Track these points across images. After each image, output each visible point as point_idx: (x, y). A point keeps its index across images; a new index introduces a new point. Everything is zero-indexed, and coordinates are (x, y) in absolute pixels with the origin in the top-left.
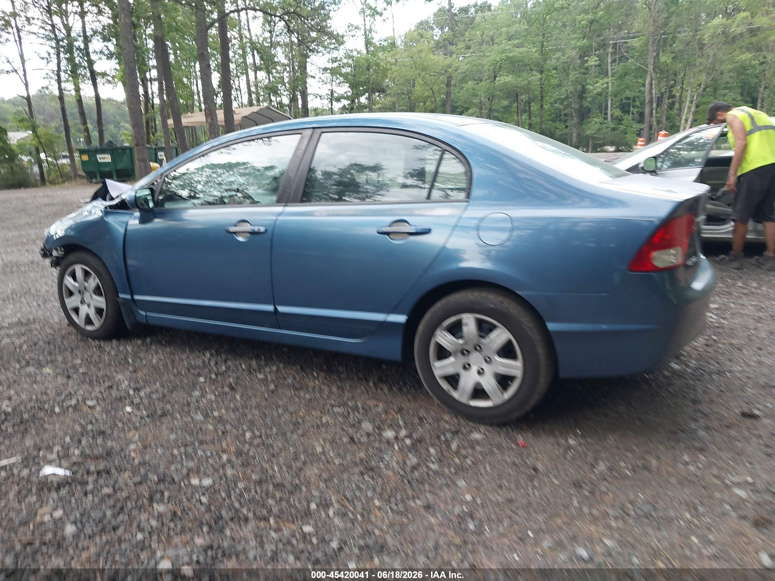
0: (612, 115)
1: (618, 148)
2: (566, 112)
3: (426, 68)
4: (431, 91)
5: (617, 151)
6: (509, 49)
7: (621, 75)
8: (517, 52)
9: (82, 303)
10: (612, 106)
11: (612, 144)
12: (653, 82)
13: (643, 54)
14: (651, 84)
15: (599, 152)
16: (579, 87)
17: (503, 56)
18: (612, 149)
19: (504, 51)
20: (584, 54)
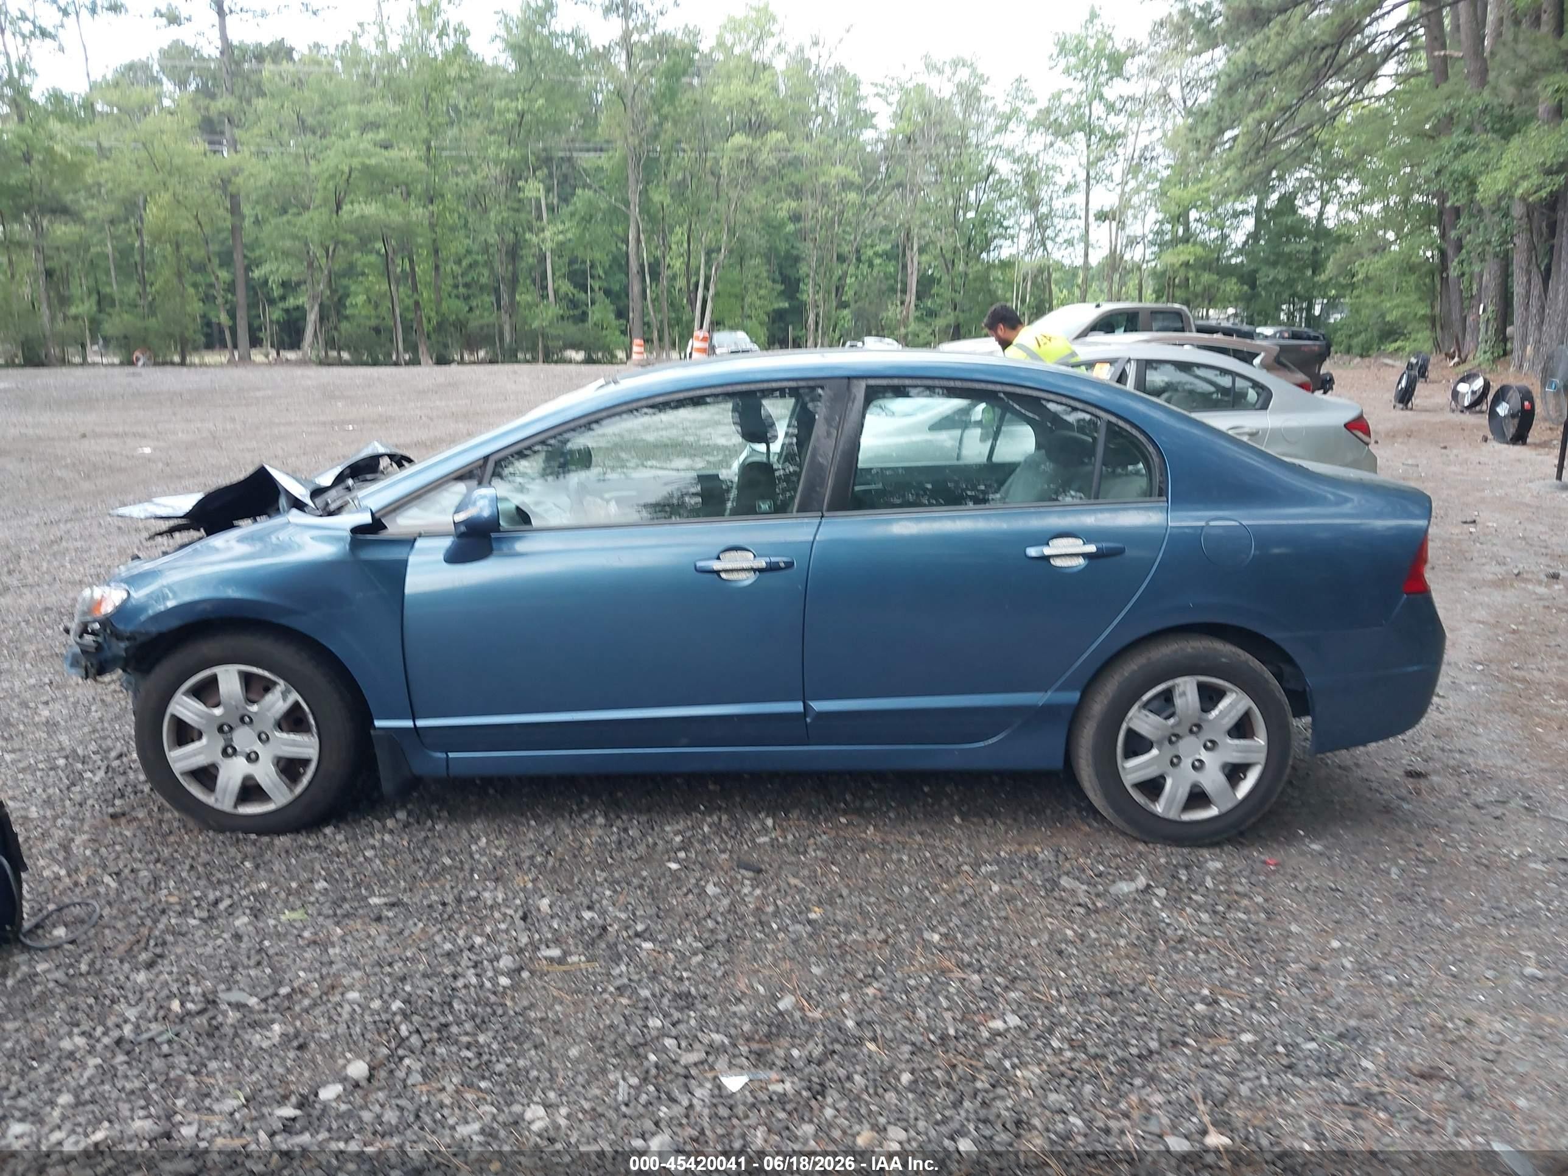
0: (556, 292)
1: (590, 355)
2: (468, 279)
3: (178, 169)
4: (194, 222)
5: (589, 361)
6: (366, 150)
7: (583, 218)
8: (379, 158)
9: (225, 753)
10: (553, 274)
11: (576, 347)
12: (642, 237)
13: (621, 182)
14: (638, 241)
15: (556, 362)
16: (510, 237)
17: (356, 162)
18: (580, 356)
19: (354, 154)
20: (514, 176)
